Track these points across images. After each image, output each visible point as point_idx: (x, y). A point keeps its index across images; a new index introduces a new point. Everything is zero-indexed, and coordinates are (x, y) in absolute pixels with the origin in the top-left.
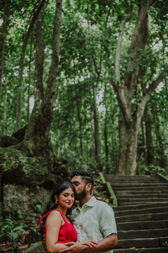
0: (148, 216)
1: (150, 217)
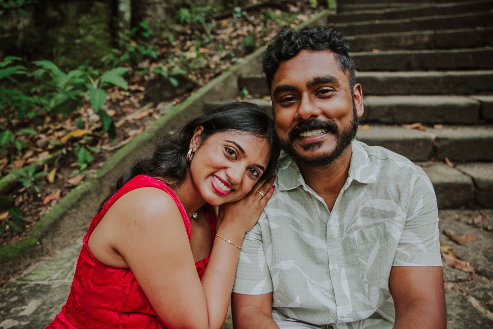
0: (422, 36)
1: (426, 39)
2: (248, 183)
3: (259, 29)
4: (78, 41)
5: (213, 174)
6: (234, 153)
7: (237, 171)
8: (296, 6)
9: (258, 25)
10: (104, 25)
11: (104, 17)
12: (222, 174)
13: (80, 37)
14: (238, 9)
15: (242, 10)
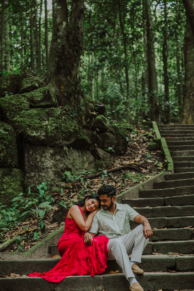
2: (94, 208)
3: (119, 184)
4: (2, 192)
5: (89, 205)
6: (93, 203)
7: (93, 205)
8: (146, 169)
9: (119, 182)
10: (19, 183)
11: (19, 178)
12: (90, 206)
13: (4, 190)
14: (105, 172)
15: (108, 172)
